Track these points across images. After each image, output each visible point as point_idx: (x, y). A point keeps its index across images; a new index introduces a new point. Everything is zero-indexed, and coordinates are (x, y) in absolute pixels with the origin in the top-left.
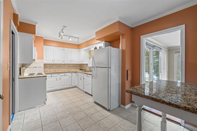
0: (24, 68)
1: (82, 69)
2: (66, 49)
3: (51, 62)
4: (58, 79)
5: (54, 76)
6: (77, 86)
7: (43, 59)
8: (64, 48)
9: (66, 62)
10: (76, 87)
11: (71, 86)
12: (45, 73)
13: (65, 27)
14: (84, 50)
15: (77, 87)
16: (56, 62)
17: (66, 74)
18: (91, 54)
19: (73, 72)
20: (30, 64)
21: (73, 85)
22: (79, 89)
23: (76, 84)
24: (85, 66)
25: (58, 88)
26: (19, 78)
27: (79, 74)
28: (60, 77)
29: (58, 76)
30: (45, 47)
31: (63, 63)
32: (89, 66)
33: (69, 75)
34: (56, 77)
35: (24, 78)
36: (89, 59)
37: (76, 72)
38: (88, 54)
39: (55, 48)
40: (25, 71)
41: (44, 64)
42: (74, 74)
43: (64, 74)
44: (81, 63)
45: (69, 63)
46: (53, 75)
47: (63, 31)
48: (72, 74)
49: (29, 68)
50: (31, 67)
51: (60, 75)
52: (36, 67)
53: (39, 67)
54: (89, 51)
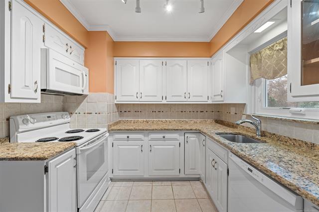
1: (223, 119)
4: (146, 148)
6: (203, 176)
9: (171, 100)
11: (182, 175)
14: (227, 52)
16: (145, 100)
17: (167, 136)
18: (259, 61)
19: (191, 131)
21: (190, 173)
23: (199, 171)
24: (233, 110)
25: (146, 176)
28: (151, 143)
29: (146, 140)
31: (164, 102)
32: (249, 111)
33: (175, 139)
34: (140, 143)
36: (253, 83)
37: (199, 132)
38: (247, 67)
42: (192, 138)
43: (160, 136)
44: (218, 100)
45: (181, 100)
46: (131, 136)
48: (186, 135)
49: (76, 113)
50: (79, 113)
51: (150, 139)
52: (89, 113)
53: (96, 113)
54: (251, 53)
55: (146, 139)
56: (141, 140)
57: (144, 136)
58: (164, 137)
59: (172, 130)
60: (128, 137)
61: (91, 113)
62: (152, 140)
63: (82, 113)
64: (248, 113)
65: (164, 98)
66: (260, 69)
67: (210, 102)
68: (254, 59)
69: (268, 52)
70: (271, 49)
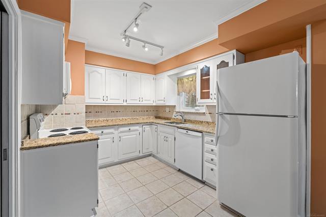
0: (40, 116)
1: (161, 115)
2: (130, 74)
3: (100, 102)
4: (116, 140)
5: (107, 134)
6: (154, 153)
7: (84, 95)
8: (125, 72)
9: (130, 102)
10: (150, 155)
11: (141, 154)
12: (88, 128)
13: (147, 6)
14: (168, 76)
15: (154, 156)
16: (110, 102)
17: (132, 128)
18: (182, 84)
19: (147, 124)
20: (55, 106)
21: (146, 152)
22: (160, 160)
23: (151, 150)
24: (167, 110)
25: (116, 160)
26: (22, 149)
27: (160, 128)
28: (120, 135)
30: (88, 68)
31: (125, 104)
32: (178, 109)
33: (137, 130)
34: (112, 136)
35: (39, 147)
36: (179, 94)
37: (151, 124)
38: (176, 85)
39: (109, 71)
40: (42, 124)
41: (86, 106)
42: (147, 128)
43: (127, 129)
44: (161, 103)
45: (137, 103)
46: (105, 131)
47: (138, 21)
48: (144, 127)
49: (52, 114)
50: (56, 114)
51: (119, 132)
52: (68, 114)
53: (75, 114)
54: (178, 78)
55: (116, 132)
56: (112, 133)
57: (115, 130)
58: (130, 129)
59: (135, 124)
60: (102, 132)
61: (69, 114)
62: (121, 132)
63: (59, 114)
64: (177, 111)
65: (125, 101)
66: (182, 87)
67: (154, 104)
68: (180, 82)
69: (186, 80)
70: (188, 79)
